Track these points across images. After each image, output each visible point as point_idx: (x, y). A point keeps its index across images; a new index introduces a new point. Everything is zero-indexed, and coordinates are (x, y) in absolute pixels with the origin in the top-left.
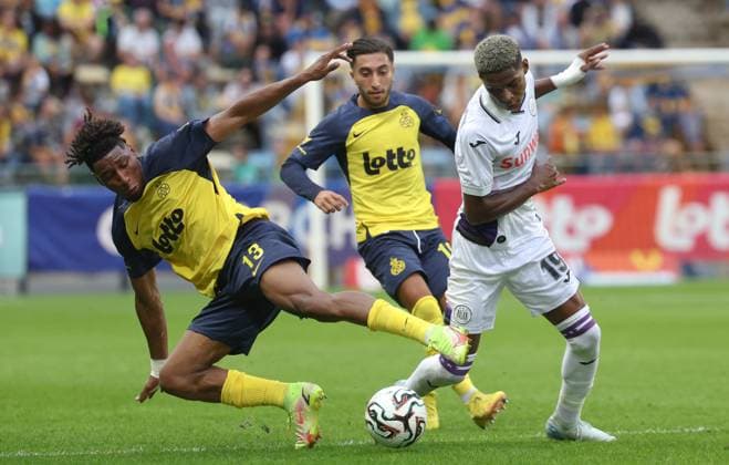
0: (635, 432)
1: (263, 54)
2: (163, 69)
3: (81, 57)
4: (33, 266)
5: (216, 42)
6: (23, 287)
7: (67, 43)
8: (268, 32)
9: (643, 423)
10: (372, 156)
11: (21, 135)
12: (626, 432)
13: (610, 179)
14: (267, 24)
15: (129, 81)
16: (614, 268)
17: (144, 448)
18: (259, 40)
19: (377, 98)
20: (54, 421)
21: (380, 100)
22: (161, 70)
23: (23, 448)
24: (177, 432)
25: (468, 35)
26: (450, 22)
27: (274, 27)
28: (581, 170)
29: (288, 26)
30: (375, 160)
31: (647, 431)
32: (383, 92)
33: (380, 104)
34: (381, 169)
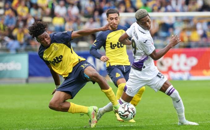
0: (204, 122)
1: (96, 14)
2: (68, 18)
3: (44, 15)
4: (30, 75)
5: (83, 10)
6: (27, 81)
7: (40, 11)
8: (98, 7)
9: (206, 120)
10: (113, 43)
11: (27, 37)
12: (202, 122)
13: (197, 49)
14: (98, 5)
15: (58, 22)
16: (198, 75)
17: (62, 127)
18: (95, 10)
19: (115, 26)
20: (37, 120)
21: (115, 27)
22: (67, 18)
23: (27, 127)
24: (72, 123)
25: (156, 8)
26: (150, 4)
27: (100, 6)
28: (189, 47)
29: (104, 5)
30: (114, 45)
31: (208, 122)
32: (116, 25)
33: (115, 28)
34: (115, 47)
